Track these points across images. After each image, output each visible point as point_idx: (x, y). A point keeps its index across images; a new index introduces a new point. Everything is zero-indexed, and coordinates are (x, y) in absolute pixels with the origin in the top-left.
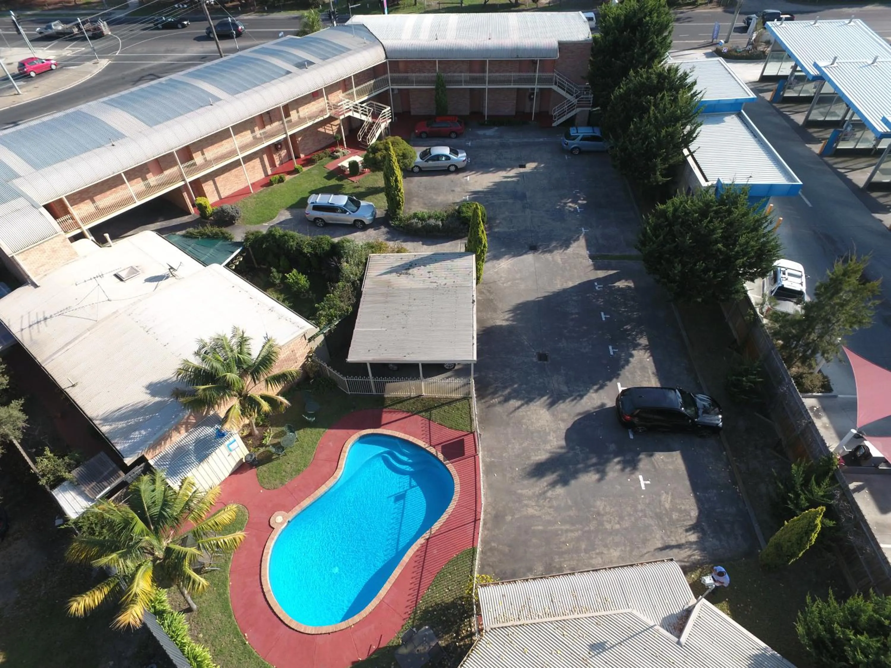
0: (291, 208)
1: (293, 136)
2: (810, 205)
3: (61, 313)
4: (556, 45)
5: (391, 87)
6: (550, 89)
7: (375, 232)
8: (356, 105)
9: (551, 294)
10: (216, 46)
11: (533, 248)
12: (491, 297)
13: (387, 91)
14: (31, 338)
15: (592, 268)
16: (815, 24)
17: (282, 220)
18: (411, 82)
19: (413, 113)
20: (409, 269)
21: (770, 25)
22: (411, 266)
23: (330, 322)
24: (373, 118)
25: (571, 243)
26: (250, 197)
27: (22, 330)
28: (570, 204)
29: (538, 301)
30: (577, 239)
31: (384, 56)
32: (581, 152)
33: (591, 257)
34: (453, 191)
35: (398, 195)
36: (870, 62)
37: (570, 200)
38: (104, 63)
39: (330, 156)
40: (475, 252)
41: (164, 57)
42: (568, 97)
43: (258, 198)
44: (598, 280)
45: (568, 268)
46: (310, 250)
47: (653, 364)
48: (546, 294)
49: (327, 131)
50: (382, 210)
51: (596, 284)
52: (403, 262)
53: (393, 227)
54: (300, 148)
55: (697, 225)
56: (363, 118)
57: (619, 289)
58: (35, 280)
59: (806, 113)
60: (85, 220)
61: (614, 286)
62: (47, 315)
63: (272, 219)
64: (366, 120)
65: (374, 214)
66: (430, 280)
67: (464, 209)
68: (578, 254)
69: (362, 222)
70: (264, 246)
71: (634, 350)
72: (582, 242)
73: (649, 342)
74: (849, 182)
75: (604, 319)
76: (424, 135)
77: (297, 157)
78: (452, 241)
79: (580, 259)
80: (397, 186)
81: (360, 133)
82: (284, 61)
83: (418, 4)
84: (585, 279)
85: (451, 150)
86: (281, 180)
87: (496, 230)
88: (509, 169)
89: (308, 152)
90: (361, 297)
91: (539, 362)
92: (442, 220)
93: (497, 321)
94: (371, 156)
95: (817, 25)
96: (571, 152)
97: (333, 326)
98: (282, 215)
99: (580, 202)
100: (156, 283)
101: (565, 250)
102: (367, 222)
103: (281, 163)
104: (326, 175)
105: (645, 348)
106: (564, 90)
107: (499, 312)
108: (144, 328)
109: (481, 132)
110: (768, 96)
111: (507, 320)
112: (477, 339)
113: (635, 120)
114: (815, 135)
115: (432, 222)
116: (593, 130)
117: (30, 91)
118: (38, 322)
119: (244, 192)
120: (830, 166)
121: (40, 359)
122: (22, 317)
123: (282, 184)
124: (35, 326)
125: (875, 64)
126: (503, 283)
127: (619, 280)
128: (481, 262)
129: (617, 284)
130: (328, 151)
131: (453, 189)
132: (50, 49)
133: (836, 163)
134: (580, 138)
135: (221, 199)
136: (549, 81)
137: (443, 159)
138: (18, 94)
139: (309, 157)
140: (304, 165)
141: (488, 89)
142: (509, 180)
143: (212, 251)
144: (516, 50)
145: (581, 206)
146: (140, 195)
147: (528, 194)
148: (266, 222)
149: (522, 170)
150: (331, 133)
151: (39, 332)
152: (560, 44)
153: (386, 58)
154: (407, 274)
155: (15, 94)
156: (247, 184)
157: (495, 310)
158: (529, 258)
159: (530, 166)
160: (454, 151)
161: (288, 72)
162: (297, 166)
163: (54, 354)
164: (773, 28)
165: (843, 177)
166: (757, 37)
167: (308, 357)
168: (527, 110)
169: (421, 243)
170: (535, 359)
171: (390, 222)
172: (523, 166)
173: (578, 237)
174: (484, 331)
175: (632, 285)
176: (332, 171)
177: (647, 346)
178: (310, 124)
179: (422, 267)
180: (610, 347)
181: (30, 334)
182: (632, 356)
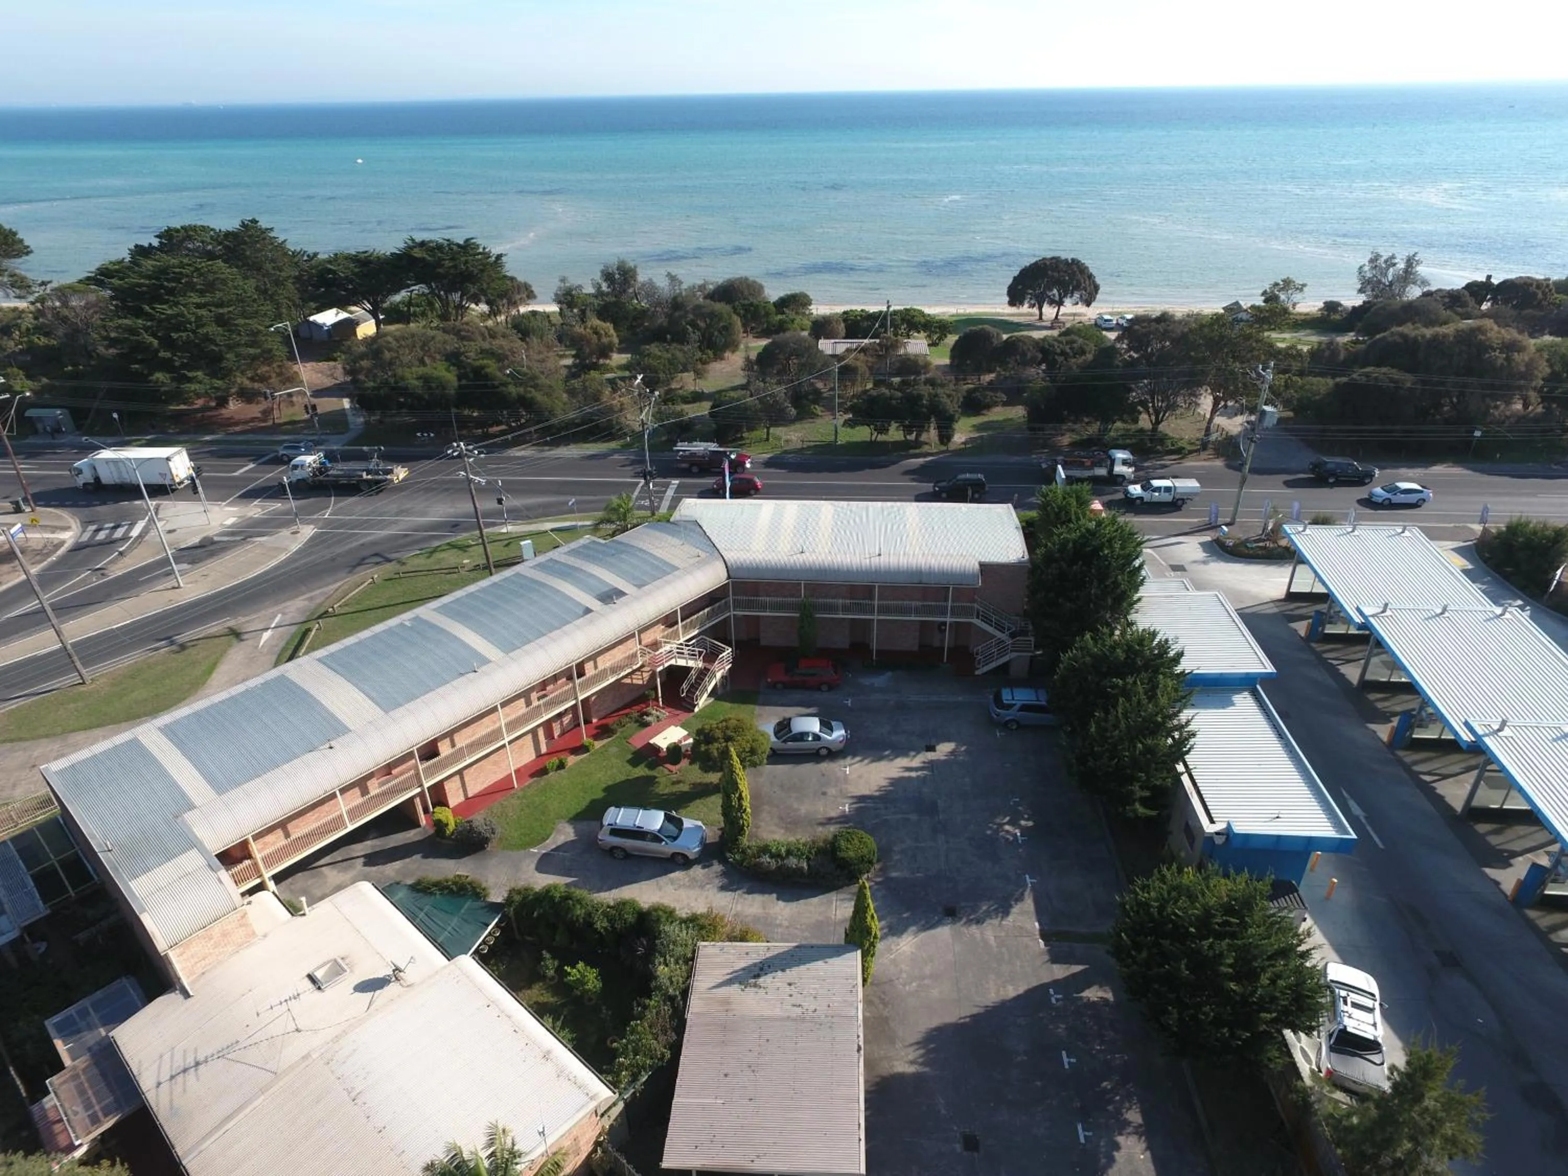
0: (576, 819)
1: (585, 701)
2: (1381, 846)
3: (221, 1055)
4: (977, 566)
5: (732, 613)
6: (970, 623)
7: (703, 871)
8: (681, 644)
9: (982, 1010)
10: (472, 506)
11: (951, 913)
12: (885, 1013)
13: (729, 617)
14: (171, 1101)
15: (1047, 957)
16: (1353, 531)
17: (559, 843)
18: (763, 607)
19: (763, 642)
20: (757, 976)
21: (1289, 531)
22: (761, 969)
23: (635, 1078)
24: (704, 661)
25: (1011, 906)
26: (513, 796)
27: (159, 1084)
28: (1007, 827)
29: (962, 1024)
30: (1020, 899)
31: (726, 575)
32: (1020, 726)
33: (1044, 935)
34: (824, 794)
35: (742, 818)
36: (1439, 611)
37: (1008, 819)
38: (308, 531)
39: (637, 721)
40: (860, 946)
41: (395, 522)
42: (998, 634)
43: (524, 797)
44: (1055, 984)
45: (1006, 957)
46: (605, 924)
47: (1151, 1166)
48: (975, 1011)
49: (635, 681)
50: (715, 829)
51: (1051, 991)
52: (750, 962)
53: (731, 863)
54: (593, 710)
55: (1196, 943)
56: (691, 663)
57: (1091, 1005)
58: (185, 982)
59: (1363, 662)
60: (269, 860)
61: (1081, 998)
62: (201, 1058)
63: (544, 840)
64: (694, 666)
65: (703, 842)
66: (793, 1000)
67: (843, 844)
68: (1021, 928)
69: (684, 856)
70: (535, 914)
71: (1121, 1134)
72: (1028, 904)
73: (1144, 1119)
74: (1439, 801)
75: (1067, 1066)
76: (779, 686)
77: (587, 722)
78: (823, 893)
79: (1026, 939)
80: (741, 806)
81: (684, 686)
82: (582, 589)
83: (771, 439)
84: (1034, 983)
85: (822, 723)
86: (561, 766)
87: (894, 874)
88: (913, 753)
89: (603, 714)
90: (684, 1032)
91: (965, 1153)
92: (808, 859)
93: (896, 1063)
94: (703, 748)
95: (1356, 533)
96: (1005, 725)
97: (638, 1085)
98: (559, 832)
99: (1023, 823)
100: (370, 994)
101: (1002, 918)
102: (691, 857)
103: (563, 734)
104: (630, 756)
105: (1138, 1132)
106: (991, 625)
107: (899, 1045)
108: (350, 1093)
109: (866, 681)
110: (1301, 628)
111: (912, 1062)
112: (866, 1101)
113: (1097, 714)
114: (1380, 705)
115: (792, 862)
116: (1037, 696)
117: (196, 581)
118: (185, 1071)
119: (502, 787)
120: (1407, 768)
121: (180, 1149)
122: (161, 1057)
123: (562, 772)
124: (180, 1079)
125: (1447, 614)
126: (904, 985)
127: (1089, 987)
128: (869, 958)
129: (1085, 994)
130: (634, 712)
131: (824, 790)
132: (229, 505)
133: (1416, 763)
134: (1016, 707)
135: (467, 798)
136: (967, 612)
137: (810, 739)
138: (179, 587)
139: (604, 721)
140: (596, 737)
141: (878, 620)
142: (913, 774)
143: (455, 921)
144: (918, 574)
145: (1024, 830)
146: (354, 813)
147: (940, 803)
148: (534, 846)
149: (930, 756)
150: (640, 682)
151: (184, 1090)
152: (982, 565)
153: (729, 577)
154: (755, 985)
155: (174, 588)
156: (509, 772)
157: (892, 1040)
158: (944, 932)
159: (944, 749)
160: (826, 725)
161: (588, 611)
162: (586, 740)
163: (204, 1139)
164: (1293, 536)
165: (1428, 791)
166: (1275, 525)
167: (597, 1144)
168: (936, 643)
169: (774, 896)
170: (958, 1147)
171: (728, 855)
172: (931, 748)
173: (1022, 894)
174: (877, 1084)
175: (1109, 996)
176: (639, 750)
177: (1140, 1126)
178: (612, 680)
179: (779, 973)
180: (1080, 1127)
181: (171, 1093)
182: (1117, 1147)
